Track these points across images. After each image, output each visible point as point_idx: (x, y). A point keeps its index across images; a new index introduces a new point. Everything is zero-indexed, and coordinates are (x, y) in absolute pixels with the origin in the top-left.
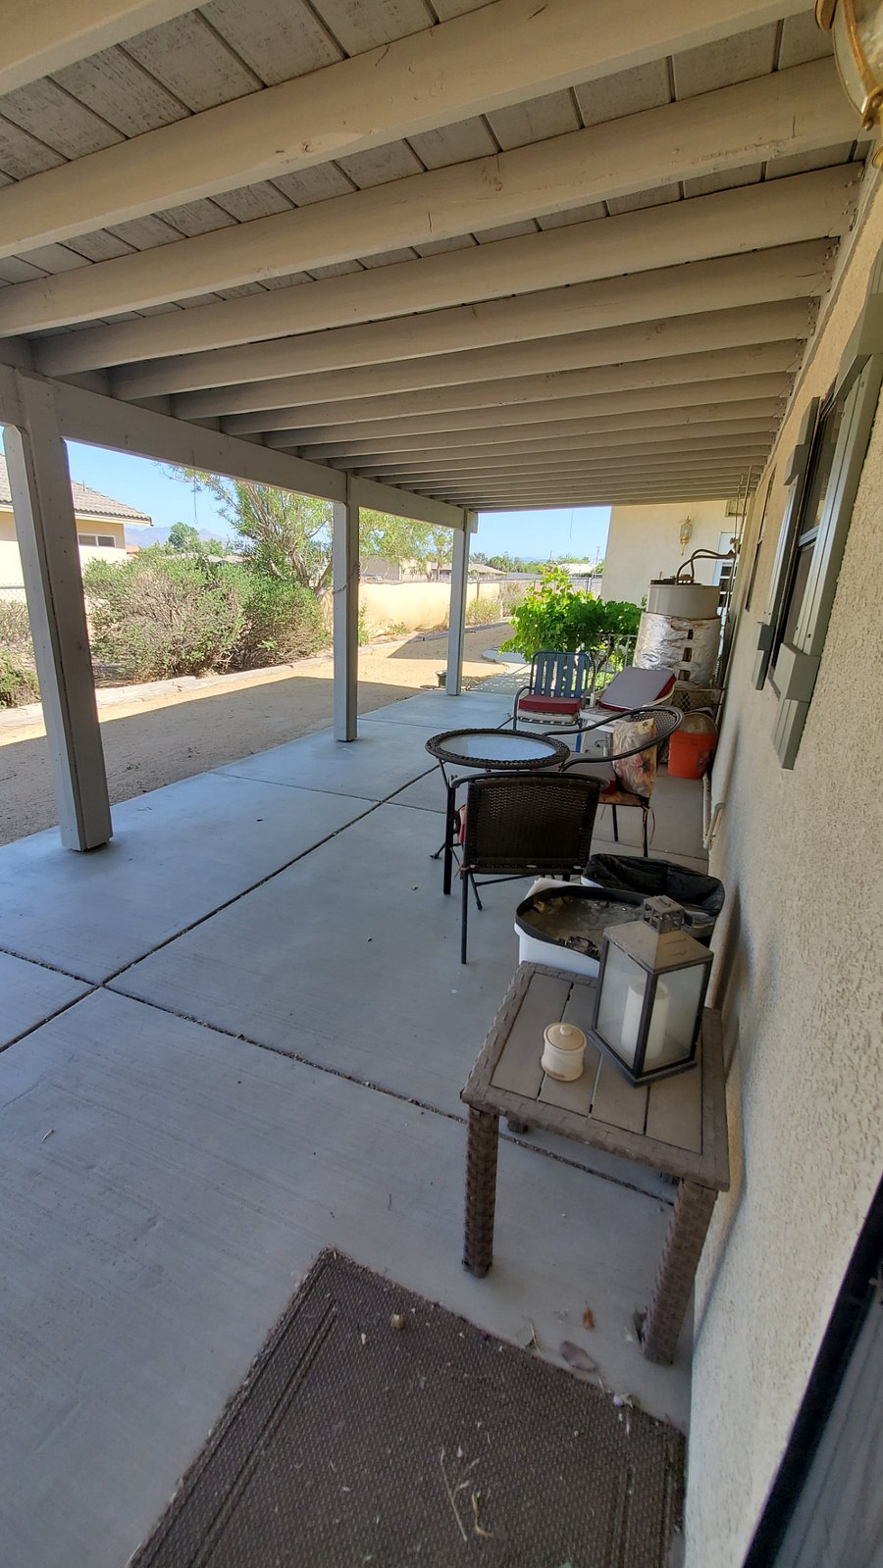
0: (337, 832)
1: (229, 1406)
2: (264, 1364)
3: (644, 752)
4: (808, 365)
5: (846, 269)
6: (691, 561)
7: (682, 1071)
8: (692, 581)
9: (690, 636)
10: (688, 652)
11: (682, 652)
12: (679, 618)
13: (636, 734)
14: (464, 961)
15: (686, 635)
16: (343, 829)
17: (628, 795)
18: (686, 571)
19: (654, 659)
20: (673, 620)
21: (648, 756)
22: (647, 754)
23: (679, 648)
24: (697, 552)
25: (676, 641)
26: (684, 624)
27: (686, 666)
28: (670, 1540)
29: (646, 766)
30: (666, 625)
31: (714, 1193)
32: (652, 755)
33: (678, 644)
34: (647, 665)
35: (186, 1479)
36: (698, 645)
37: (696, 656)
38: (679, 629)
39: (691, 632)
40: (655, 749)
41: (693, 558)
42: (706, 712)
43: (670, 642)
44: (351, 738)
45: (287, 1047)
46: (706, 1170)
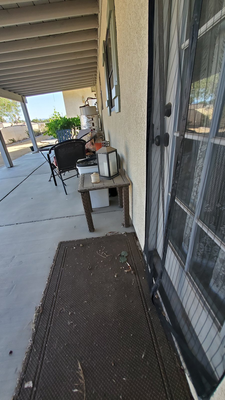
0: (20, 184)
1: (51, 268)
2: (55, 261)
3: (91, 141)
4: (100, 36)
5: (102, 4)
6: (87, 100)
7: (117, 176)
8: (89, 106)
9: (93, 120)
10: (93, 124)
11: (92, 124)
12: (89, 115)
13: (88, 137)
14: (67, 194)
15: (91, 119)
16: (21, 183)
17: (90, 153)
18: (87, 103)
19: (86, 127)
20: (87, 116)
21: (92, 142)
22: (92, 141)
23: (91, 123)
24: (88, 98)
25: (90, 121)
26: (90, 117)
27: (94, 127)
28: (136, 242)
29: (92, 144)
30: (86, 118)
31: (128, 187)
32: (93, 141)
33: (90, 122)
34: (85, 129)
35: (48, 279)
36: (95, 121)
37: (95, 124)
38: (89, 118)
39: (92, 119)
40: (93, 139)
41: (88, 99)
42: (101, 137)
43: (88, 122)
44: (12, 166)
45: (31, 221)
46: (126, 183)
